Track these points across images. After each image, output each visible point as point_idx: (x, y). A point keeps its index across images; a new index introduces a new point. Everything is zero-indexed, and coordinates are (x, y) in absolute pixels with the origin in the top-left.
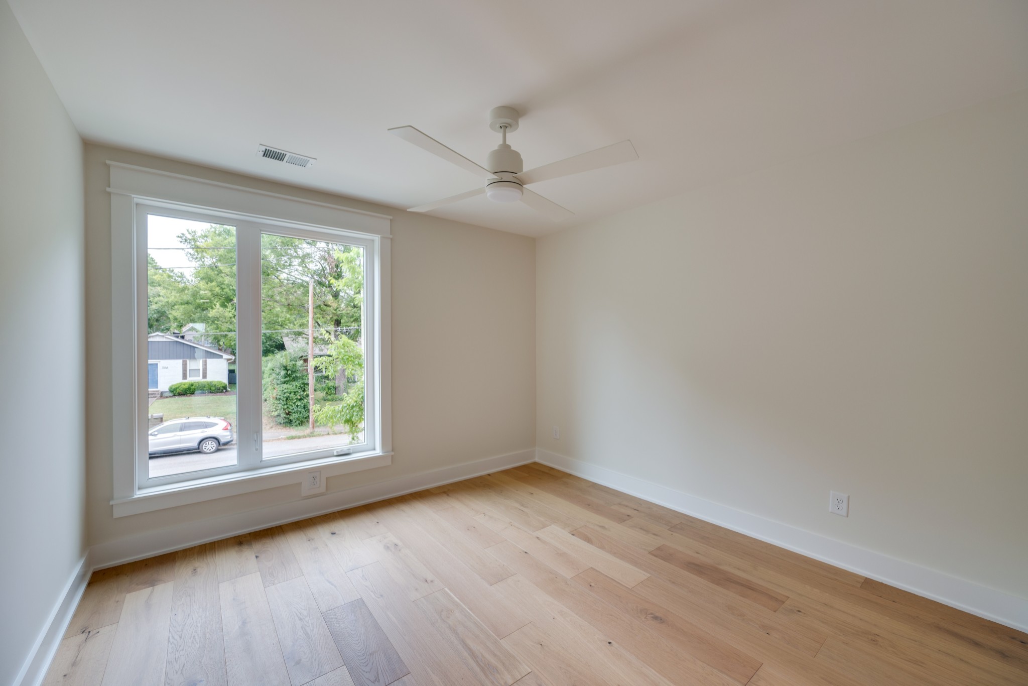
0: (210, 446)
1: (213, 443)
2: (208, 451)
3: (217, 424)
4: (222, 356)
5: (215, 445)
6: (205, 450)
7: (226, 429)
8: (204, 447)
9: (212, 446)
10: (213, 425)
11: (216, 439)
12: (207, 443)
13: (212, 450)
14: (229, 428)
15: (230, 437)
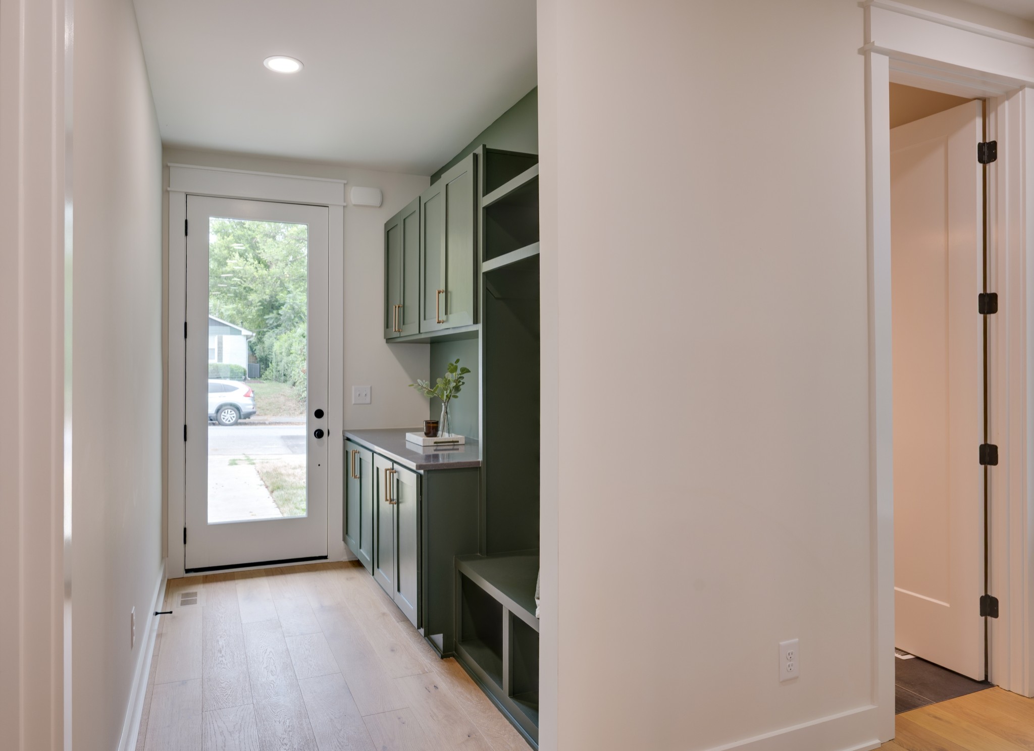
0: (229, 416)
1: (233, 412)
2: (227, 422)
3: (237, 388)
4: (241, 331)
5: (235, 415)
6: (224, 421)
7: (247, 395)
8: (222, 417)
9: (232, 416)
10: (233, 389)
11: (237, 409)
12: (226, 411)
13: (232, 421)
14: (252, 395)
15: (252, 407)
